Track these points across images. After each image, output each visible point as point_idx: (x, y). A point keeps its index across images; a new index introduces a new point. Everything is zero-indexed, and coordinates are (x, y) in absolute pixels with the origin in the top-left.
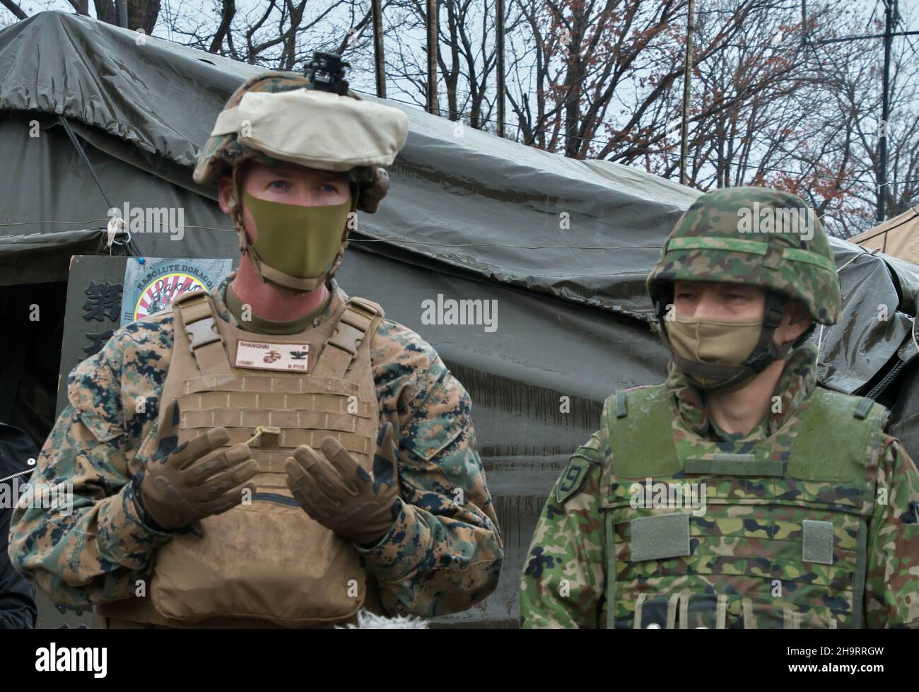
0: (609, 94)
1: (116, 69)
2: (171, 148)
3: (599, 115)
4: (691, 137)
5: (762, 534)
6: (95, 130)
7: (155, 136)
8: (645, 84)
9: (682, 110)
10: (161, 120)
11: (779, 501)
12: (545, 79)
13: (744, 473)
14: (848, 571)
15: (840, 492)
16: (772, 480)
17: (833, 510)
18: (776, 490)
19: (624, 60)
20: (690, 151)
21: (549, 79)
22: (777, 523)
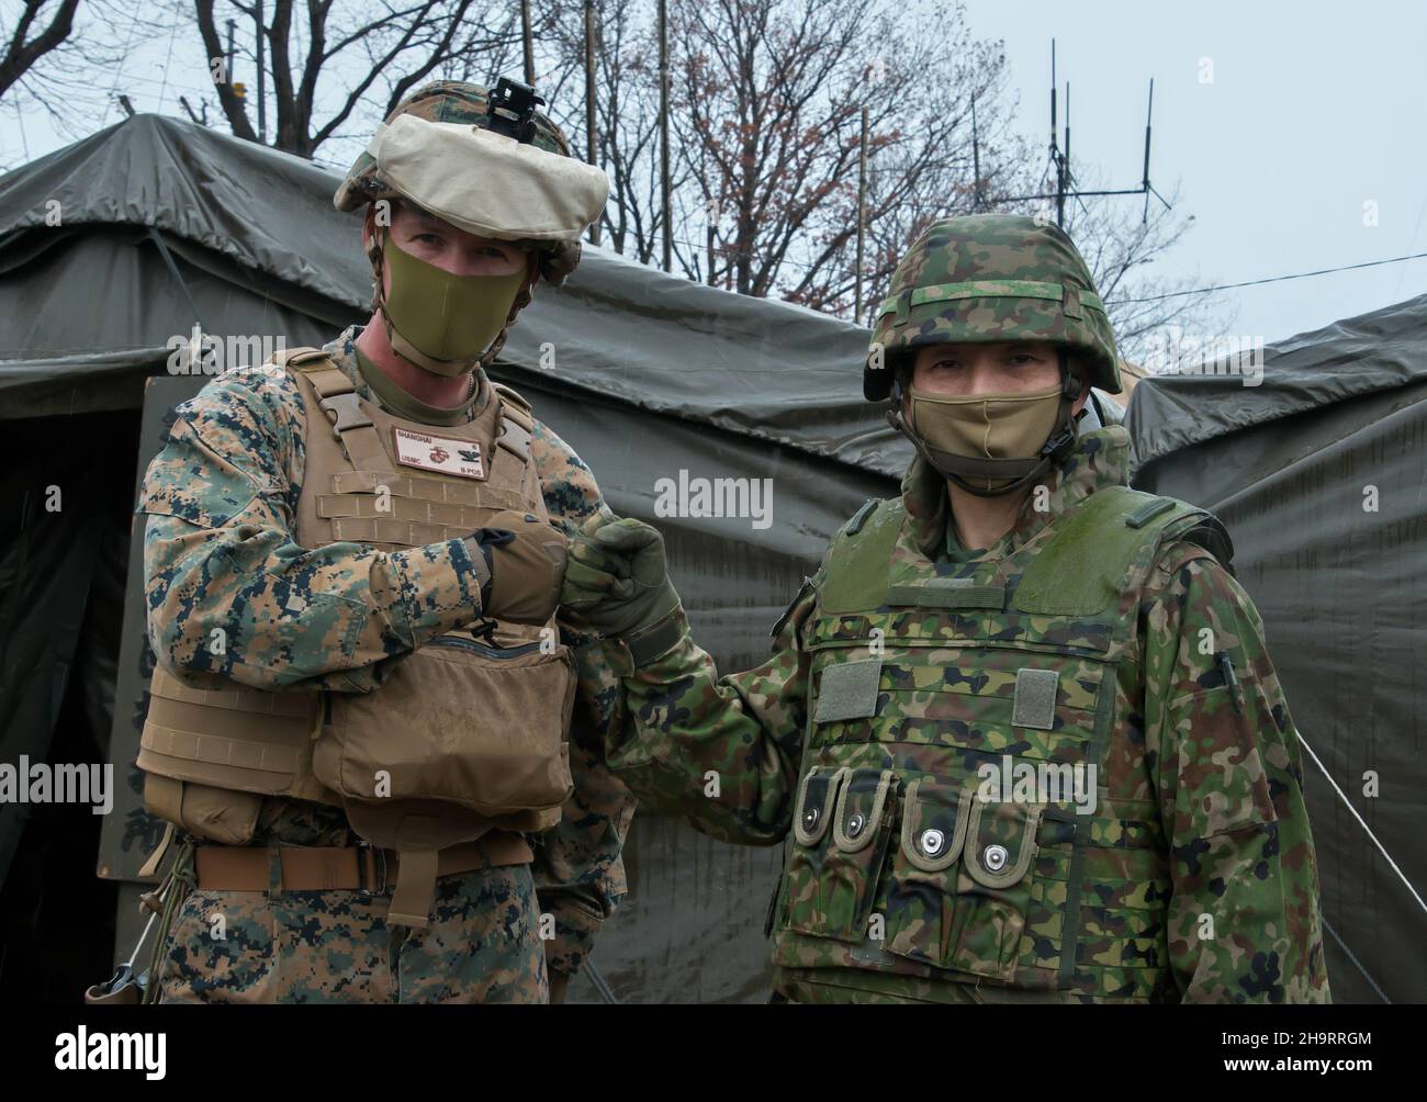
0: (781, 253)
1: (215, 176)
2: (276, 262)
3: (771, 274)
4: (865, 298)
5: (964, 687)
6: (190, 243)
7: (258, 248)
8: (818, 242)
9: (856, 269)
10: (265, 231)
11: (993, 643)
12: (716, 238)
13: (954, 604)
14: (1079, 740)
15: (1077, 629)
16: (989, 614)
17: (1063, 655)
18: (991, 626)
19: (796, 217)
20: (864, 311)
21: (720, 239)
22: (986, 673)
